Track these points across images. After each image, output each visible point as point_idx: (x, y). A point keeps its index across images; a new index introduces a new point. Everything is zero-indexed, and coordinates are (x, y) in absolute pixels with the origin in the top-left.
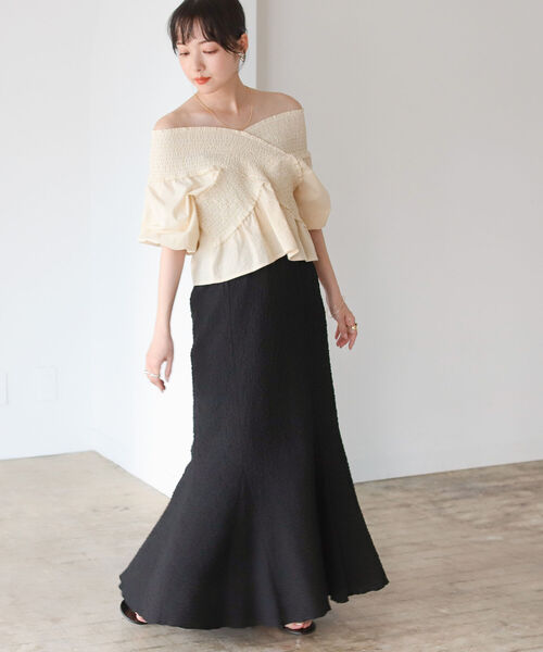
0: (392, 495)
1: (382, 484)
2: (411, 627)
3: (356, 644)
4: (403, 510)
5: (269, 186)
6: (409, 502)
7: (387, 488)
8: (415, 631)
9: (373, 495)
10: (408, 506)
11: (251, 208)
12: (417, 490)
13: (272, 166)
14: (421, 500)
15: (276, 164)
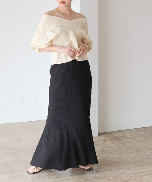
0: (140, 133)
1: (137, 130)
2: (146, 173)
3: (129, 179)
4: (144, 137)
5: (75, 37)
6: (145, 135)
7: (139, 131)
8: (147, 174)
9: (134, 133)
10: (145, 136)
11: (69, 43)
12: (148, 131)
13: (77, 32)
14: (149, 135)
15: (78, 31)
